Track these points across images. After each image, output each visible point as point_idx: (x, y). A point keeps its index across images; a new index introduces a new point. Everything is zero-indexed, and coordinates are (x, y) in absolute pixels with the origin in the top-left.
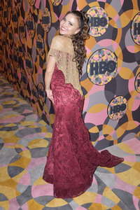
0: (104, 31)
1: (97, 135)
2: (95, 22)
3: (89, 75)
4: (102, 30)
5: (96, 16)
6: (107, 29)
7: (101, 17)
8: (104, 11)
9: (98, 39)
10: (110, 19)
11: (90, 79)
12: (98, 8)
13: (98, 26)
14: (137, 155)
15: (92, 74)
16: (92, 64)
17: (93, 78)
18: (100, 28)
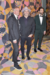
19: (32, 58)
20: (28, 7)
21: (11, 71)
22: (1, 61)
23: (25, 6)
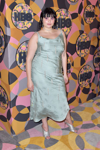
0: (30, 25)
1: (28, 115)
2: (22, 17)
3: (18, 63)
4: (28, 24)
5: (22, 12)
6: (32, 23)
7: (27, 12)
8: (29, 8)
9: (25, 32)
10: (35, 14)
11: (19, 67)
12: (24, 5)
13: (24, 20)
14: (63, 129)
15: (20, 62)
16: (20, 54)
17: (21, 65)
18: (26, 22)
19: (96, 124)
20: (94, 6)
21: (47, 146)
22: (28, 121)
23: (89, 3)
